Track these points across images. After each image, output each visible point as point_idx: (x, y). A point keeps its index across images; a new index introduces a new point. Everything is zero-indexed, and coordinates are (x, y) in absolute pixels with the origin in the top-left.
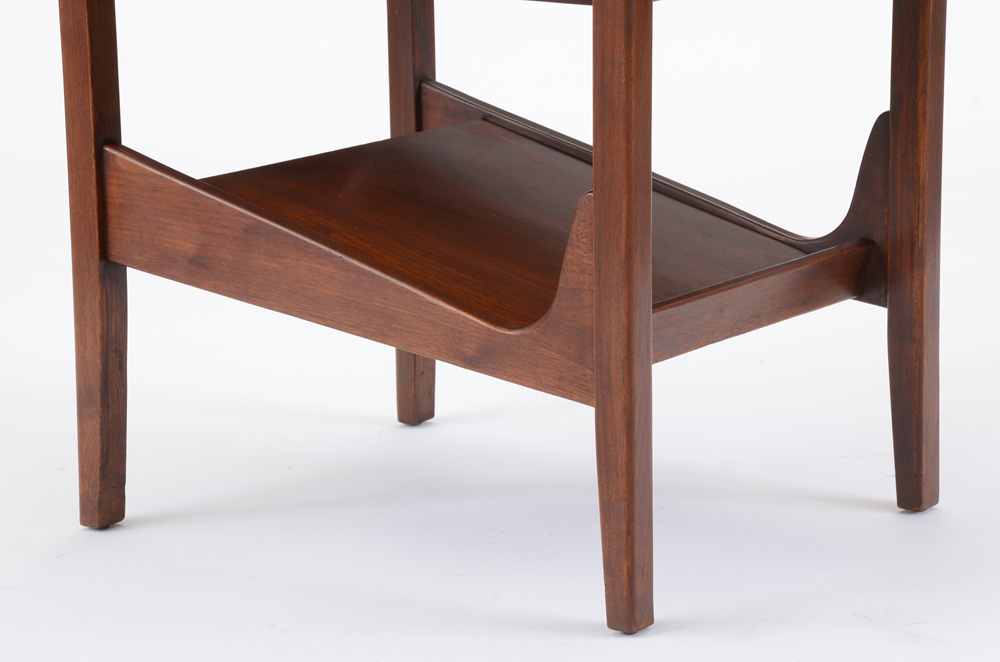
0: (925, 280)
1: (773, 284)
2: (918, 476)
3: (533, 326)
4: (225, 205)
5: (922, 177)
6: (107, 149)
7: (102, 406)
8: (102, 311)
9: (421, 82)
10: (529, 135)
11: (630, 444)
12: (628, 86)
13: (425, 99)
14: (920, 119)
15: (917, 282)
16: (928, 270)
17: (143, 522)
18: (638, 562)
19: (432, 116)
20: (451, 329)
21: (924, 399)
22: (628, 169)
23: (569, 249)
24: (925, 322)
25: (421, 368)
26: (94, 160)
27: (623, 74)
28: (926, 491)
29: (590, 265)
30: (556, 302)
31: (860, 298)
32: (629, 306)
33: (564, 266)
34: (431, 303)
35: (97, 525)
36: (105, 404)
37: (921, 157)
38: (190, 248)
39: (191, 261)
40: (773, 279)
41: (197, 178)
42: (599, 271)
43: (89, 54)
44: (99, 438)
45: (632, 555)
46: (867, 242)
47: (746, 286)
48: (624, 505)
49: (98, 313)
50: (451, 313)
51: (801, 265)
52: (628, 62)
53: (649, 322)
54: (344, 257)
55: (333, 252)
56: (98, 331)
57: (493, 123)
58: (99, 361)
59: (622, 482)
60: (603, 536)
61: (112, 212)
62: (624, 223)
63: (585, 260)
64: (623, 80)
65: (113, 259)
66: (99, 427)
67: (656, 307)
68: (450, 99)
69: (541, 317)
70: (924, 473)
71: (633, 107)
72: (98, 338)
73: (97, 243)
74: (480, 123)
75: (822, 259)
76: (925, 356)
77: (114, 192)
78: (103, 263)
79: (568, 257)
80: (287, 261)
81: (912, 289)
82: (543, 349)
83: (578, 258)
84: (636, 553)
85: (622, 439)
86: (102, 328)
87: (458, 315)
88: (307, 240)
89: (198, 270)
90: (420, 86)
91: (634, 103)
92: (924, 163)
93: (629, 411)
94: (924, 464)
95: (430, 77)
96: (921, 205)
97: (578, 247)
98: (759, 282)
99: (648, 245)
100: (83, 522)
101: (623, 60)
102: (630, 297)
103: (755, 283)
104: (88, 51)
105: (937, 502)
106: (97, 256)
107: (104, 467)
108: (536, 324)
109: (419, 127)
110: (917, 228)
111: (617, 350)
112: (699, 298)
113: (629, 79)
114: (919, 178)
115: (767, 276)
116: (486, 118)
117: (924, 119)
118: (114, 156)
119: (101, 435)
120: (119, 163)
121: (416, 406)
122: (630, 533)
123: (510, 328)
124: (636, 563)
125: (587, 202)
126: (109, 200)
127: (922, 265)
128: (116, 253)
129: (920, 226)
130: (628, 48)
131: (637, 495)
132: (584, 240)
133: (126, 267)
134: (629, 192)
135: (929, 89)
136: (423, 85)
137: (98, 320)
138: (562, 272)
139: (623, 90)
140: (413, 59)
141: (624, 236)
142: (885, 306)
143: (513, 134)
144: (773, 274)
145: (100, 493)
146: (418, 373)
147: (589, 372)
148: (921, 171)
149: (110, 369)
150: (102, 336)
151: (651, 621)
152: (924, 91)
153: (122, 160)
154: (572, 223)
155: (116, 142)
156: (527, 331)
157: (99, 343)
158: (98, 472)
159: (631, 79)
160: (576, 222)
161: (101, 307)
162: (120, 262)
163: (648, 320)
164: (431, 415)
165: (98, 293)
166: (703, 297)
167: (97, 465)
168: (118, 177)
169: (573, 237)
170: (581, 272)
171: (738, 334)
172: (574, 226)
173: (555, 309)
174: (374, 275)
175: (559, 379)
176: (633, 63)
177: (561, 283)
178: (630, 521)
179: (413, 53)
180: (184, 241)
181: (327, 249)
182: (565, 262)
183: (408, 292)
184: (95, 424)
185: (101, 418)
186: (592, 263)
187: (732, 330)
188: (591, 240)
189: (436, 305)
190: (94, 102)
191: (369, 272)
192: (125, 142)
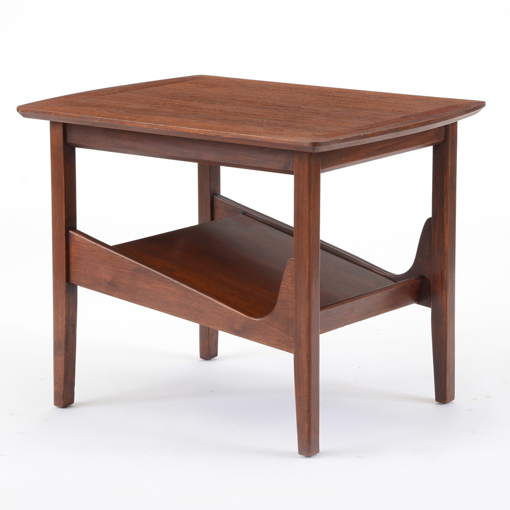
0: (448, 295)
1: (377, 297)
2: (445, 387)
3: (266, 317)
4: (125, 259)
5: (446, 248)
6: (70, 232)
7: (65, 350)
8: (66, 306)
9: (213, 195)
10: (265, 222)
11: (309, 371)
12: (309, 211)
13: (216, 204)
14: (445, 222)
15: (444, 297)
16: (449, 291)
17: (82, 404)
18: (312, 424)
19: (219, 212)
20: (229, 317)
21: (448, 351)
22: (309, 248)
23: (282, 282)
24: (448, 315)
25: (212, 332)
26: (64, 237)
27: (307, 206)
28: (448, 394)
29: (292, 290)
30: (276, 306)
31: (419, 303)
32: (309, 309)
33: (280, 290)
34: (220, 305)
35: (62, 406)
36: (66, 350)
37: (446, 239)
38: (108, 278)
39: (108, 284)
40: (377, 295)
41: (111, 245)
42: (296, 293)
43: (64, 189)
44: (63, 365)
45: (310, 421)
46: (422, 278)
47: (364, 298)
48: (306, 398)
49: (64, 307)
50: (229, 310)
51: (390, 288)
52: (310, 200)
53: (318, 316)
54: (180, 283)
55: (174, 281)
56: (64, 316)
57: (248, 216)
58: (64, 329)
59: (306, 388)
60: (297, 412)
61: (72, 260)
62: (307, 272)
63: (290, 288)
64: (307, 209)
65: (71, 282)
66: (63, 360)
67: (322, 308)
68: (227, 204)
69: (270, 312)
70: (447, 385)
71: (312, 220)
72: (64, 318)
73: (65, 275)
74: (241, 216)
75: (400, 285)
76: (448, 331)
77: (73, 251)
78: (67, 284)
79: (282, 286)
80: (153, 284)
81: (442, 299)
82: (270, 327)
83: (287, 286)
84: (312, 420)
85: (306, 368)
86: (66, 314)
87: (232, 311)
88: (163, 275)
89: (111, 288)
90: (213, 198)
91: (312, 219)
92: (447, 242)
93: (309, 356)
94: (447, 381)
95: (218, 193)
96: (446, 261)
97: (287, 282)
98: (370, 296)
99: (318, 280)
100: (55, 404)
101: (307, 200)
102: (310, 305)
103: (368, 297)
104: (64, 187)
105: (454, 399)
106: (65, 281)
107: (65, 379)
108: (267, 316)
109: (212, 218)
110: (444, 271)
111: (304, 328)
112: (342, 304)
113: (310, 208)
114: (445, 249)
115: (374, 294)
116: (244, 213)
117: (447, 222)
118: (74, 235)
119: (65, 363)
120: (76, 238)
121: (209, 351)
122: (309, 411)
123: (256, 318)
124: (312, 425)
125: (291, 262)
126: (71, 255)
127: (446, 289)
128: (73, 279)
129: (446, 271)
130: (309, 195)
131: (312, 394)
132: (290, 279)
133: (77, 285)
134: (310, 258)
135: (449, 209)
136: (215, 196)
137: (65, 310)
138: (280, 292)
139: (307, 213)
140: (210, 185)
141: (307, 277)
142: (430, 307)
143: (257, 221)
144: (377, 293)
145: (64, 391)
146: (210, 335)
147: (291, 338)
148: (446, 245)
149: (69, 333)
150: (66, 318)
151: (318, 451)
152: (447, 209)
153: (78, 237)
154: (284, 271)
155: (74, 228)
156: (263, 319)
157: (64, 321)
158: (63, 381)
159: (311, 208)
160: (286, 270)
161: (66, 304)
162: (75, 283)
163: (318, 315)
164: (216, 355)
165: (65, 297)
166: (344, 303)
167: (62, 377)
168: (75, 245)
169: (284, 277)
170: (288, 293)
171: (361, 320)
172: (285, 272)
173: (276, 309)
174: (194, 292)
175: (278, 341)
176: (312, 201)
177: (279, 298)
178: (309, 406)
179: (210, 182)
180: (105, 274)
181: (172, 280)
182: (281, 288)
183: (209, 300)
184: (62, 358)
185: (65, 356)
186: (293, 289)
187: (358, 318)
188: (293, 279)
189: (222, 306)
190: (65, 211)
191: (191, 290)
192: (78, 228)
